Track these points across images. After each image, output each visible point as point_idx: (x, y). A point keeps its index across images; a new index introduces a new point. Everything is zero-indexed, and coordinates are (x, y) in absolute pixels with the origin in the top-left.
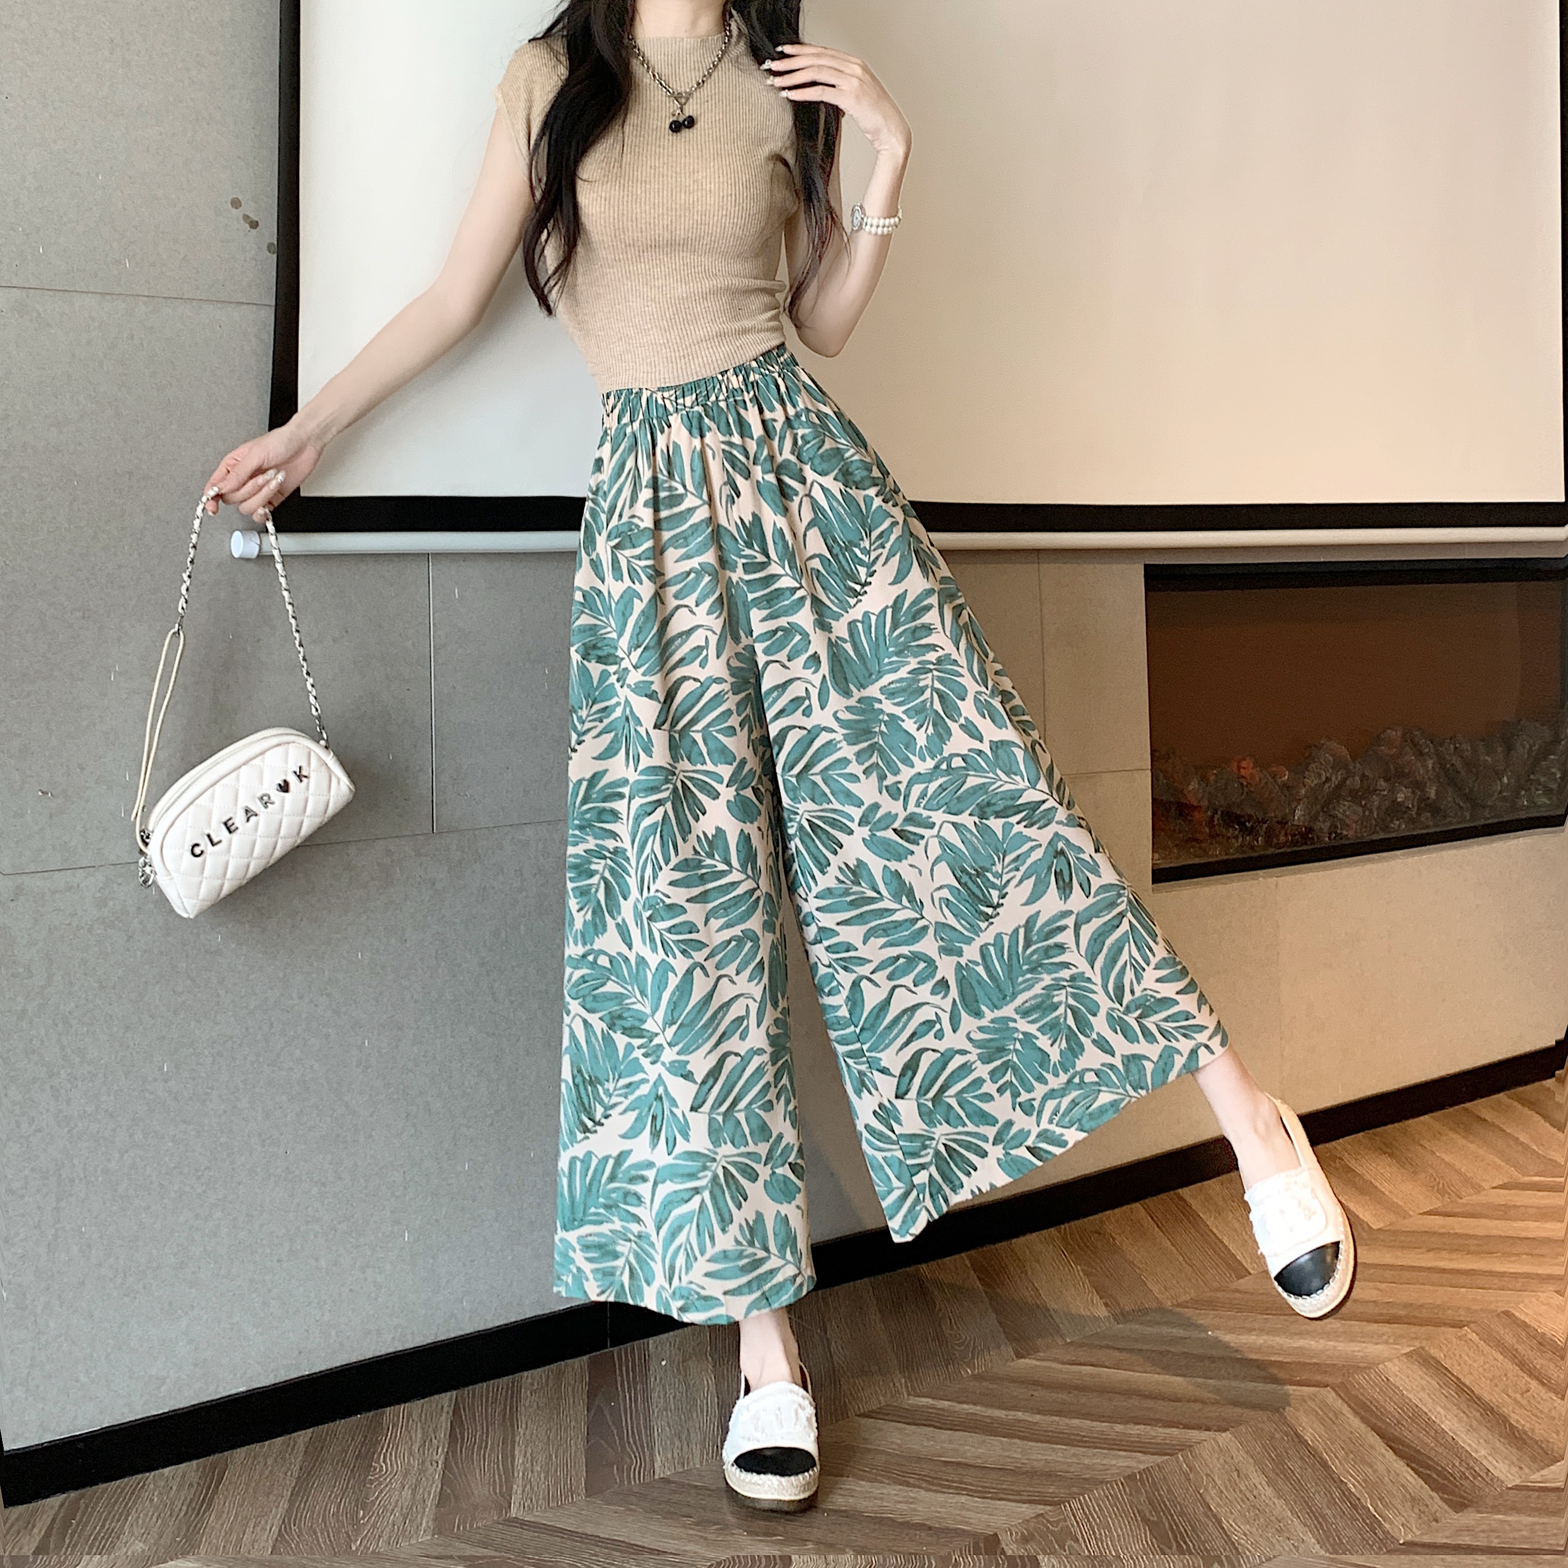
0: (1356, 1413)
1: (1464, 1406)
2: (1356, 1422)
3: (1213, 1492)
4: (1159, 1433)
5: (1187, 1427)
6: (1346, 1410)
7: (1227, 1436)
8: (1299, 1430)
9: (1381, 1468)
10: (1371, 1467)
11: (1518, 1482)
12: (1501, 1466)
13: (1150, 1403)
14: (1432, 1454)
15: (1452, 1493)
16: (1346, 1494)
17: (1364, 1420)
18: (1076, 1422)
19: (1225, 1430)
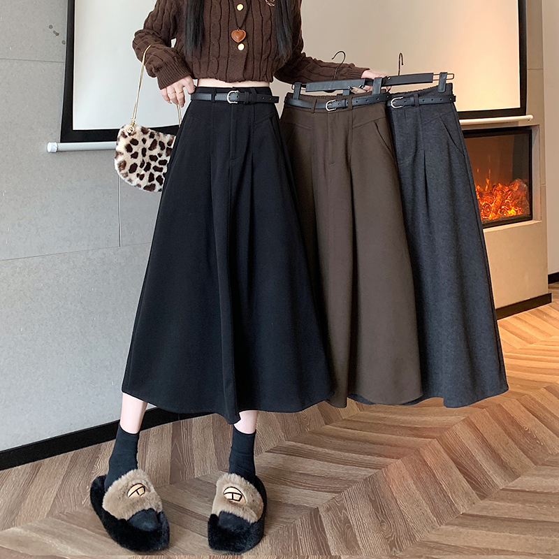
0: (446, 451)
1: (484, 449)
2: (445, 455)
3: (394, 487)
4: (376, 459)
5: (386, 457)
6: (442, 450)
7: (400, 461)
8: (425, 458)
9: (454, 478)
10: (451, 477)
11: (504, 487)
12: (498, 479)
13: (372, 446)
14: (473, 472)
15: (480, 492)
16: (442, 490)
17: (448, 454)
18: (347, 454)
19: (399, 459)
